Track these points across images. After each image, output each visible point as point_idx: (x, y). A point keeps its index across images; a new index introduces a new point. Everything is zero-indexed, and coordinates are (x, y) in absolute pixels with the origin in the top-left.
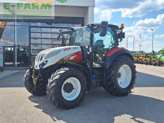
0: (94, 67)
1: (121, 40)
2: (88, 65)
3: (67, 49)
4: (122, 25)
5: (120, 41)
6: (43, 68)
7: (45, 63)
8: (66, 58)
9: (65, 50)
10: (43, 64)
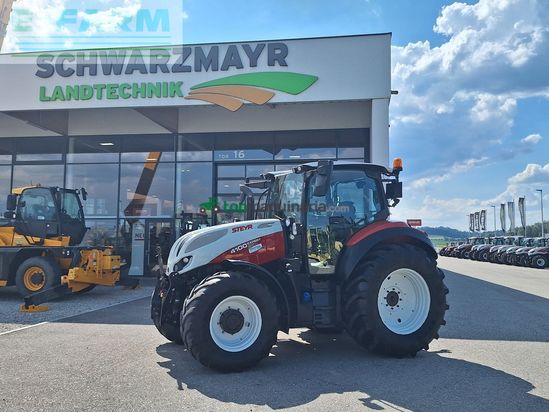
0: (312, 272)
1: (397, 202)
2: (289, 268)
3: (241, 228)
4: (398, 161)
5: (394, 205)
6: (180, 272)
7: (186, 260)
8: (238, 249)
9: (235, 230)
10: (181, 264)
